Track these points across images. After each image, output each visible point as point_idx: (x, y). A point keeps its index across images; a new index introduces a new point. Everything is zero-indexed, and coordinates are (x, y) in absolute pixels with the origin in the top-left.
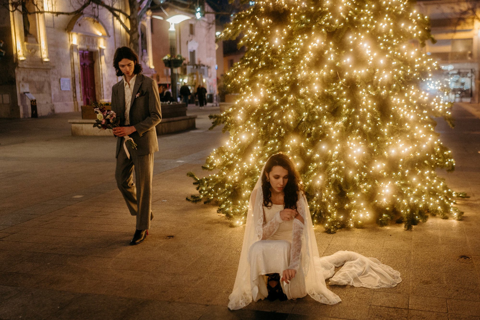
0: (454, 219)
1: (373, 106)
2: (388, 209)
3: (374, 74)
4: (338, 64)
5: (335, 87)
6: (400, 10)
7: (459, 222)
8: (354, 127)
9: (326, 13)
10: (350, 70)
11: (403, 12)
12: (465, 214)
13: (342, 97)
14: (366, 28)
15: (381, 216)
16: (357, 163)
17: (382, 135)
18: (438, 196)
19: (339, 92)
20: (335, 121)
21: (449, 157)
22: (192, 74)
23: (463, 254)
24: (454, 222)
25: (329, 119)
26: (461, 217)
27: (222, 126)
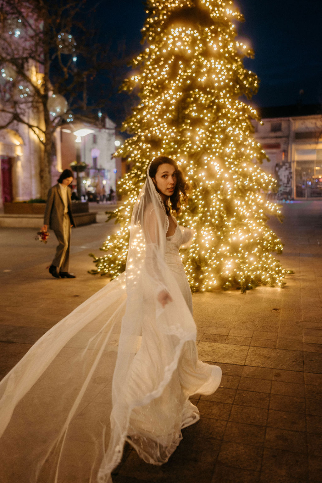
0: (279, 287)
1: (220, 206)
2: (230, 279)
3: (221, 184)
4: (195, 177)
5: (194, 192)
6: (239, 140)
7: (281, 289)
8: (206, 221)
9: (188, 141)
10: (204, 182)
11: (241, 141)
12: (287, 285)
13: (199, 200)
14: (216, 152)
15: (225, 284)
16: (207, 246)
17: (227, 227)
18: (269, 271)
19: (197, 196)
20: (193, 216)
21: (277, 243)
22: (94, 177)
23: (275, 308)
24: (279, 289)
25: (189, 215)
26: (284, 286)
27: (115, 219)
